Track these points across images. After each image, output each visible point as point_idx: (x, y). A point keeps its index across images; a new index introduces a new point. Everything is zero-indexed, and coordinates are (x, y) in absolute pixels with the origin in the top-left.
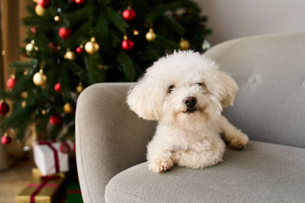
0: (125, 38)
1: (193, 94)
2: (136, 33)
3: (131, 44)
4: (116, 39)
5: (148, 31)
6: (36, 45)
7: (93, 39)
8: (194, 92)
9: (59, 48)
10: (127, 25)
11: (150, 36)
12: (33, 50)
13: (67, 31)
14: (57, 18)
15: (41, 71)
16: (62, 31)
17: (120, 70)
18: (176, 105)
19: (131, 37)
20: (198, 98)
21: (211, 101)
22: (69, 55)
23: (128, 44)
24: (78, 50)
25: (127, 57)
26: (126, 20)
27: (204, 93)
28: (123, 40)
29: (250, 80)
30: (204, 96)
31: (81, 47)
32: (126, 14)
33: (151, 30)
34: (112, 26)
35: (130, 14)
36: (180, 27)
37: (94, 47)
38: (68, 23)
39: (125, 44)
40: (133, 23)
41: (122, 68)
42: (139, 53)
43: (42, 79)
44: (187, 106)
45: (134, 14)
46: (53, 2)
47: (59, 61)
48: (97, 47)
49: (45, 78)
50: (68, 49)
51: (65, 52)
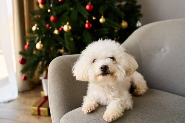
0: (87, 21)
1: (106, 64)
2: (94, 18)
3: (91, 25)
4: (82, 22)
5: (101, 17)
6: (37, 27)
7: (68, 23)
8: (107, 63)
9: (50, 28)
10: (88, 14)
11: (102, 20)
12: (36, 30)
13: (55, 18)
14: (49, 11)
15: (40, 42)
16: (52, 18)
17: (84, 41)
18: (96, 70)
19: (91, 21)
20: (109, 66)
21: (119, 69)
22: (56, 32)
23: (89, 26)
24: (60, 29)
25: (88, 33)
26: (88, 11)
27: (114, 64)
28: (85, 23)
29: (162, 50)
30: (114, 65)
31: (62, 27)
32: (88, 7)
33: (102, 17)
34: (80, 15)
35: (90, 7)
36: (122, 13)
37: (68, 28)
38: (55, 13)
39: (87, 26)
40: (92, 12)
41: (85, 40)
42: (95, 31)
43: (41, 46)
44: (102, 71)
45: (92, 7)
46: (47, 2)
47: (50, 36)
48: (70, 28)
49: (42, 45)
50: (56, 28)
51: (54, 30)
